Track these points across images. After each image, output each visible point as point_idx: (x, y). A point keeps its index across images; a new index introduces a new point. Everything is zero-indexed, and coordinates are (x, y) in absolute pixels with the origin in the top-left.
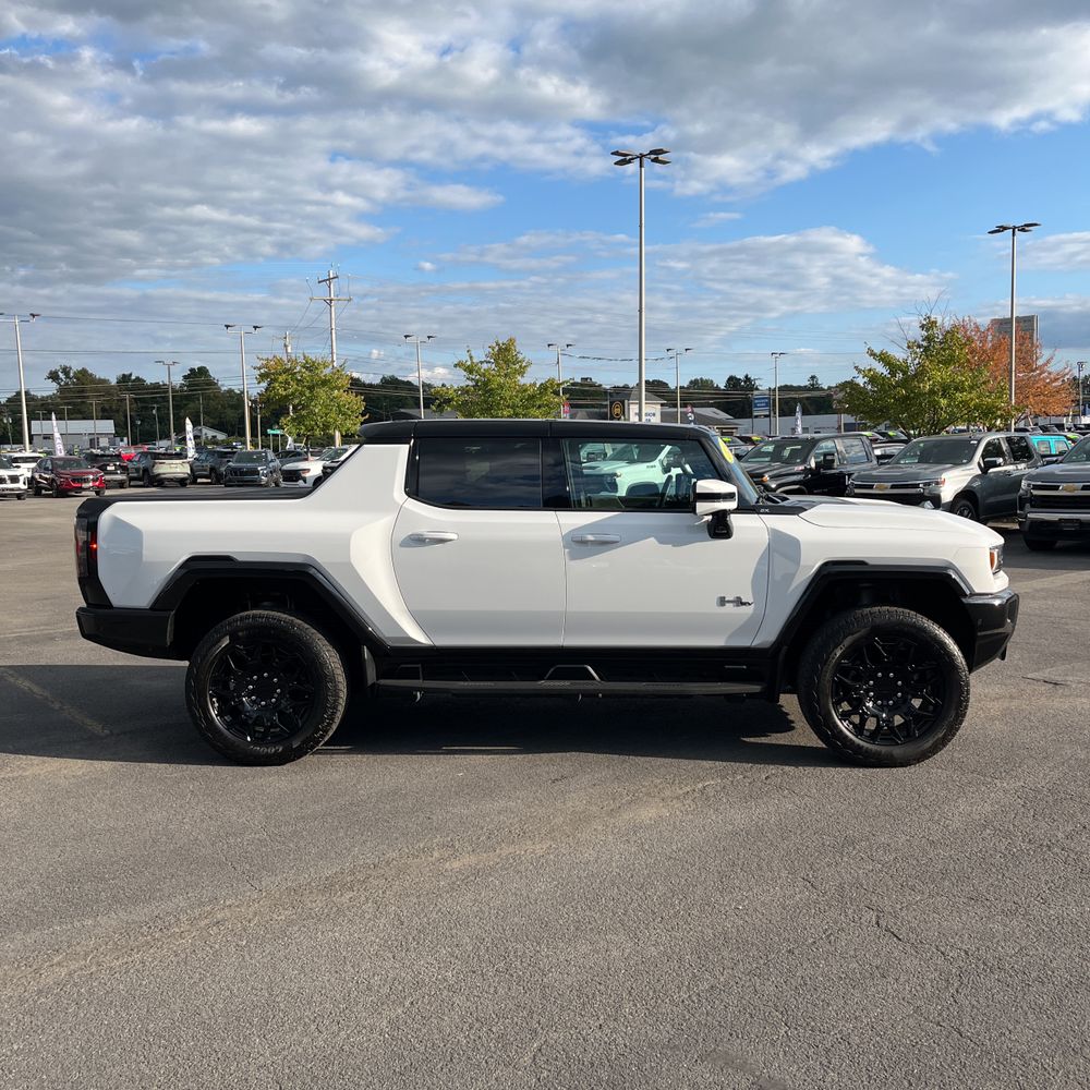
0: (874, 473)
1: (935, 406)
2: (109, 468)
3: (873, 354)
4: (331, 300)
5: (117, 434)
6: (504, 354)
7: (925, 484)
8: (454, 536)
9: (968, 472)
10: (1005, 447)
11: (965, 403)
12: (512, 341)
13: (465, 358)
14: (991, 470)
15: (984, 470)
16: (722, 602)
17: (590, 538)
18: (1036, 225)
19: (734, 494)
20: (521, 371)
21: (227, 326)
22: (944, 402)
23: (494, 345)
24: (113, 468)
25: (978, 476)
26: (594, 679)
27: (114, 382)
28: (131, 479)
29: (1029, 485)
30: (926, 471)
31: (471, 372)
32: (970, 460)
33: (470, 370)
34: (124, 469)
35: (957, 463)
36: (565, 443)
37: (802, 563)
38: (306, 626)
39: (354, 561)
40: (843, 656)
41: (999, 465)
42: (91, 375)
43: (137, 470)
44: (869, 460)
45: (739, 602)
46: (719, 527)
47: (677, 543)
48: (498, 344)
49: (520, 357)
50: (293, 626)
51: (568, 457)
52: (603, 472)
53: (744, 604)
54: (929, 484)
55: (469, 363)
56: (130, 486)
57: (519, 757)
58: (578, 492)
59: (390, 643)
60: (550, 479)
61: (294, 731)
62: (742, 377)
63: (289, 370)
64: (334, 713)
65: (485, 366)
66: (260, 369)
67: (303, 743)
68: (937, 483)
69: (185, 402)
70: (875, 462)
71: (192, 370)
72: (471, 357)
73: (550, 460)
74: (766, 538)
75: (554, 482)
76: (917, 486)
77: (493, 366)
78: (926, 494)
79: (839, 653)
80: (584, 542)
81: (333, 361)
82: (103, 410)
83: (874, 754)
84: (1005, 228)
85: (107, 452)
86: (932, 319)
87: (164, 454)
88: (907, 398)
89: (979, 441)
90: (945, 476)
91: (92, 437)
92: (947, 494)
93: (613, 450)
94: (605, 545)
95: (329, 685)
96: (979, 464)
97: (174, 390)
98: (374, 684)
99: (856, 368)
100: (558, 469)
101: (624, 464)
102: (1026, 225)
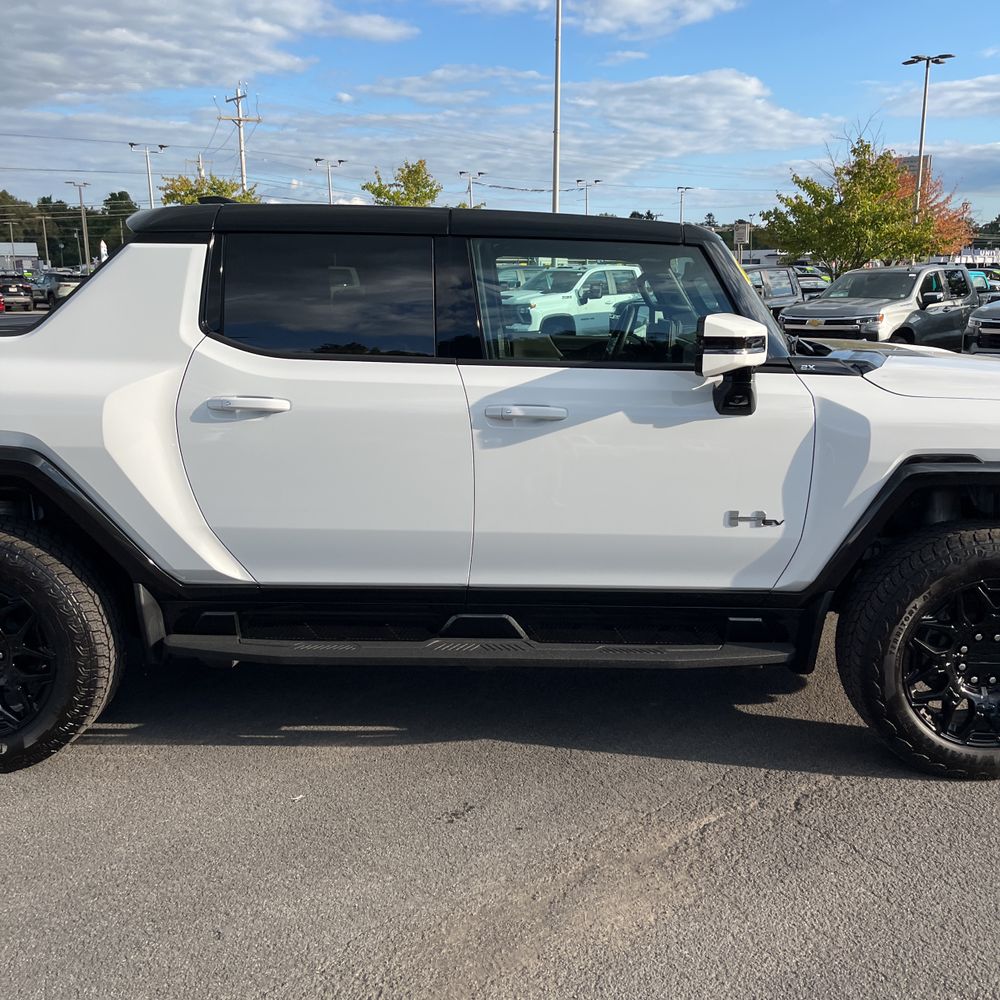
0: (807, 307)
1: (861, 237)
2: (11, 290)
3: (798, 181)
4: (240, 121)
5: (41, 257)
6: (414, 176)
7: (862, 320)
8: (285, 405)
9: (906, 308)
10: (943, 281)
11: (891, 235)
12: (422, 163)
13: (373, 180)
14: (930, 306)
15: (923, 306)
16: (733, 519)
17: (517, 411)
18: (950, 56)
19: (763, 338)
20: (432, 196)
21: (132, 145)
22: (870, 233)
23: (404, 167)
24: (15, 290)
25: (916, 312)
26: (518, 636)
27: (35, 204)
28: (36, 302)
29: (977, 323)
30: (861, 306)
31: (379, 195)
32: (908, 294)
33: (378, 192)
34: (28, 291)
35: (895, 299)
36: (475, 246)
37: (870, 459)
38: (37, 552)
39: (111, 446)
40: (925, 610)
41: (939, 301)
42: (11, 197)
43: (42, 292)
44: (794, 294)
45: (762, 521)
46: (735, 395)
47: (662, 421)
48: (408, 167)
49: (431, 180)
50: (13, 553)
51: (480, 273)
52: (516, 303)
53: (767, 523)
54: (866, 320)
55: (377, 185)
56: (35, 309)
57: (398, 751)
58: (495, 329)
59: (183, 579)
60: (454, 308)
61: (26, 719)
62: (645, 214)
63: (195, 191)
64: (90, 694)
65: (394, 189)
66: (165, 189)
67: (41, 740)
68: (875, 319)
69: (107, 227)
70: (800, 296)
71: (113, 195)
72: (379, 179)
73: (455, 280)
74: (809, 414)
75: (460, 313)
76: (853, 322)
77: (403, 188)
78: (863, 331)
79: (919, 602)
80: (505, 419)
81: (243, 185)
82: (26, 233)
83: (965, 761)
84: (919, 59)
85: (9, 273)
86: (865, 143)
87: (69, 276)
88: (833, 228)
89: (918, 274)
90: (883, 311)
91: (18, 259)
92: (885, 330)
93: (527, 279)
94: (541, 422)
95: (80, 650)
96: (917, 299)
97: (88, 213)
98: (160, 644)
99: (779, 196)
100: (466, 293)
101: (538, 294)
102: (941, 57)
